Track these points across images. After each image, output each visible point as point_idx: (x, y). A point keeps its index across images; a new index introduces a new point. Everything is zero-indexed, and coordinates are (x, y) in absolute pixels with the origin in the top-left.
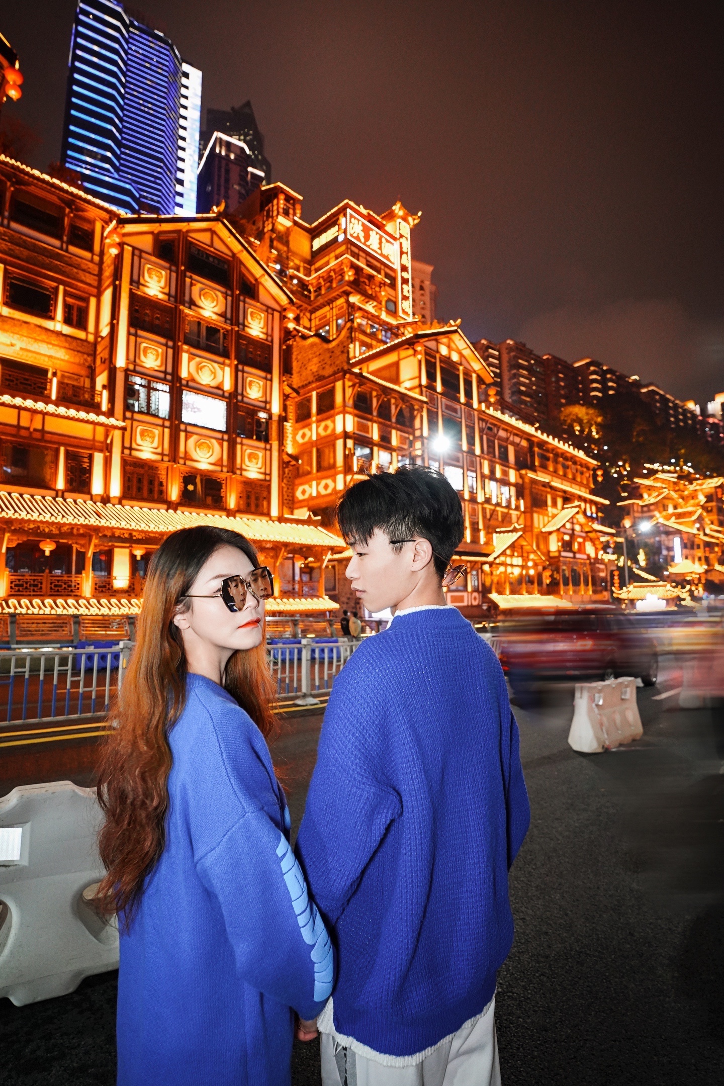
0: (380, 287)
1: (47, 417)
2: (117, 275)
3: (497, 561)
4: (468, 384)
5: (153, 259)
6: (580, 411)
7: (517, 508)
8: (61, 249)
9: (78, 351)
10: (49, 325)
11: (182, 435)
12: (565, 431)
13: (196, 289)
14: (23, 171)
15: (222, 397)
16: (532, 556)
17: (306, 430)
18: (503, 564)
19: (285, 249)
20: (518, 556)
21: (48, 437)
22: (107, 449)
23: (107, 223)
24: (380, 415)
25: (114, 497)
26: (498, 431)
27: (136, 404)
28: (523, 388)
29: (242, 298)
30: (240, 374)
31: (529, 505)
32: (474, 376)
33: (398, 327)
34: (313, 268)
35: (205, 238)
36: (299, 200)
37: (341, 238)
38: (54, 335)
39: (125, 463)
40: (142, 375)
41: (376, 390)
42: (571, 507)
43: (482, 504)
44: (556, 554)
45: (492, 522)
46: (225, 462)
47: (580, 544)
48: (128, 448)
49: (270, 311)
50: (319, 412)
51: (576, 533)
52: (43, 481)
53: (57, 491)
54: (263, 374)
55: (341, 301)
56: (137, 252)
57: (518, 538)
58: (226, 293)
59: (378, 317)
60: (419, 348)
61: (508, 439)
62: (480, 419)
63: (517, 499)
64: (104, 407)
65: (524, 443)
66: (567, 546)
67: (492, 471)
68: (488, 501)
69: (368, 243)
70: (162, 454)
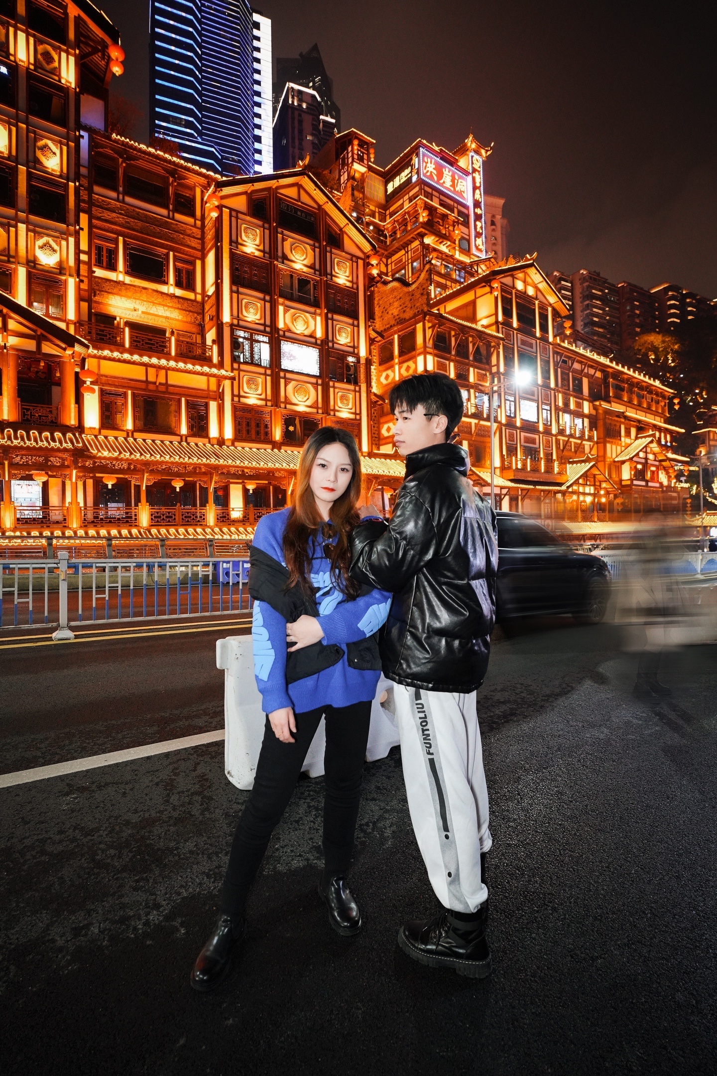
0: (454, 226)
1: (169, 372)
2: (218, 237)
3: (570, 490)
4: (544, 317)
5: (248, 218)
6: (655, 339)
7: (590, 439)
8: (168, 217)
9: (190, 311)
10: (164, 288)
11: (282, 381)
12: (638, 361)
13: (287, 244)
14: (131, 147)
15: (314, 345)
16: (604, 485)
17: (389, 372)
18: (573, 493)
19: (361, 196)
20: (590, 485)
21: (171, 389)
22: (220, 397)
23: (206, 187)
24: (458, 354)
25: (228, 439)
26: (572, 364)
27: (242, 356)
28: (595, 319)
29: (328, 249)
30: (330, 322)
31: (602, 436)
32: (550, 309)
33: (471, 265)
34: (388, 212)
35: (292, 192)
36: (373, 143)
37: (414, 179)
38: (169, 298)
39: (235, 409)
40: (245, 329)
41: (454, 330)
42: (645, 437)
43: (555, 436)
44: (629, 483)
45: (566, 453)
46: (320, 405)
47: (653, 472)
48: (237, 396)
49: (354, 259)
50: (401, 354)
51: (649, 461)
52: (170, 428)
53: (181, 436)
54: (350, 321)
55: (416, 243)
56: (234, 214)
57: (591, 467)
58: (314, 245)
59: (452, 257)
60: (495, 285)
61: (582, 371)
62: (555, 353)
63: (591, 430)
64: (215, 360)
65: (599, 374)
66: (640, 475)
67: (566, 404)
68: (561, 432)
69: (441, 181)
70: (266, 400)
